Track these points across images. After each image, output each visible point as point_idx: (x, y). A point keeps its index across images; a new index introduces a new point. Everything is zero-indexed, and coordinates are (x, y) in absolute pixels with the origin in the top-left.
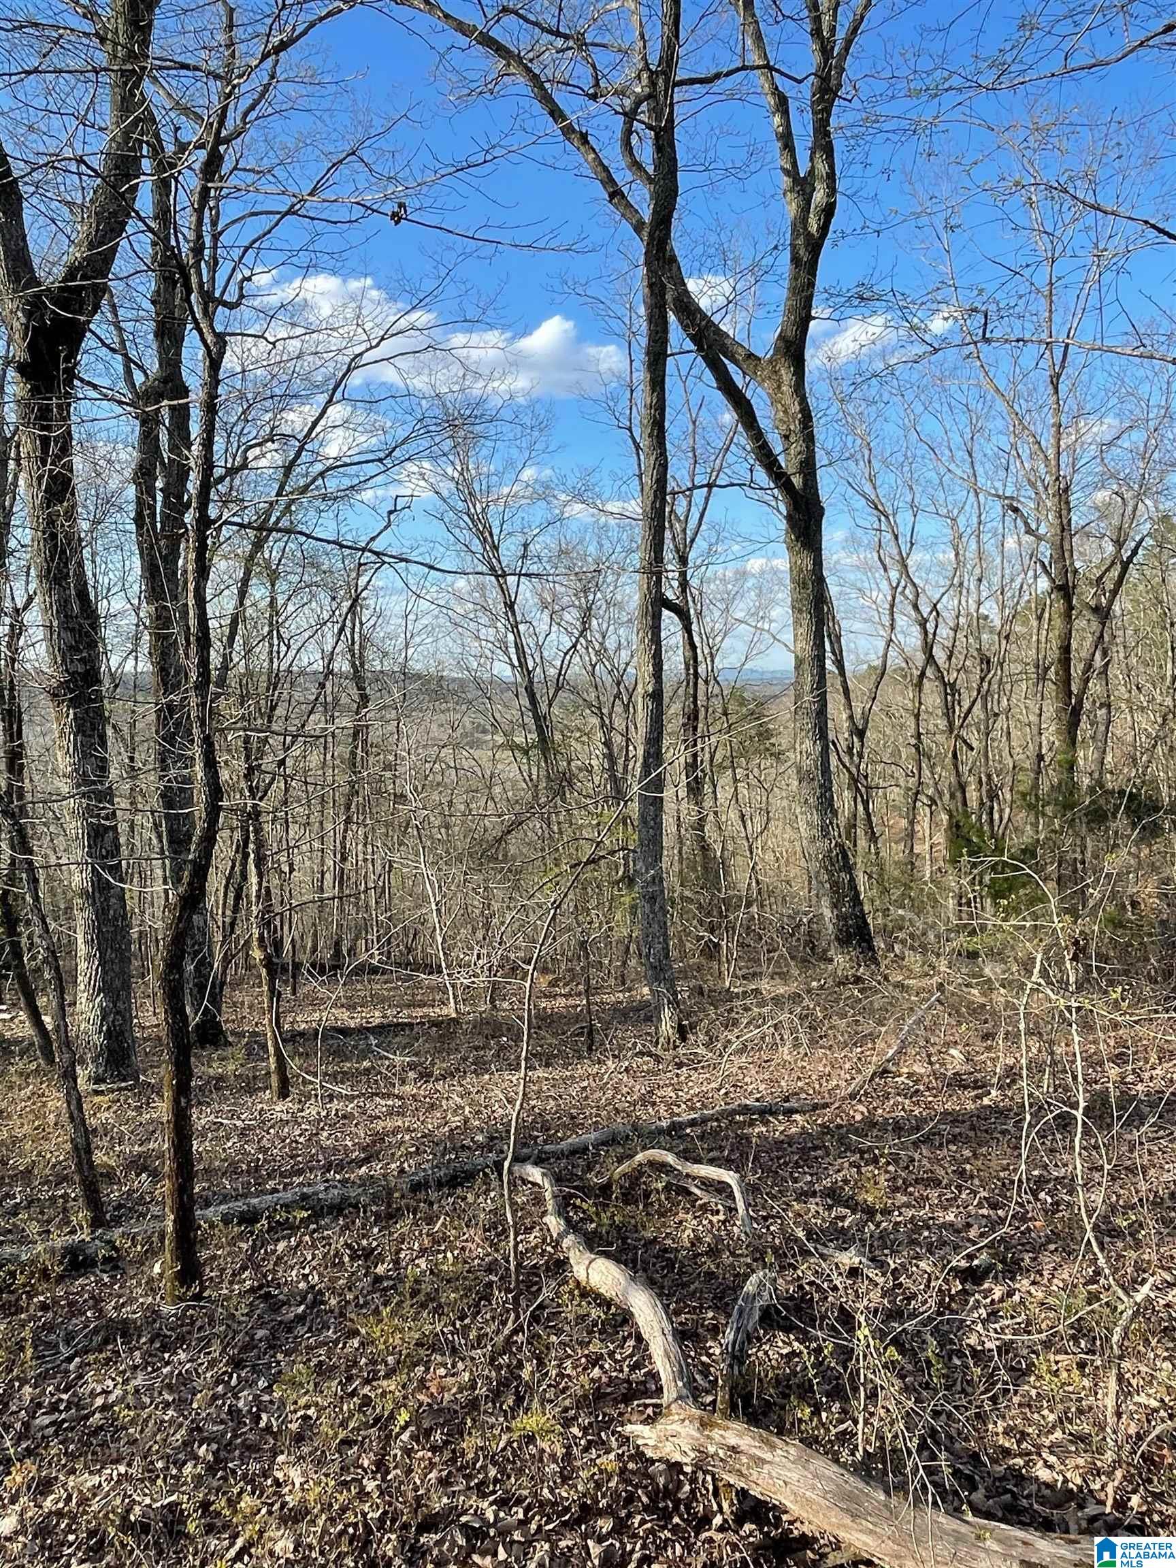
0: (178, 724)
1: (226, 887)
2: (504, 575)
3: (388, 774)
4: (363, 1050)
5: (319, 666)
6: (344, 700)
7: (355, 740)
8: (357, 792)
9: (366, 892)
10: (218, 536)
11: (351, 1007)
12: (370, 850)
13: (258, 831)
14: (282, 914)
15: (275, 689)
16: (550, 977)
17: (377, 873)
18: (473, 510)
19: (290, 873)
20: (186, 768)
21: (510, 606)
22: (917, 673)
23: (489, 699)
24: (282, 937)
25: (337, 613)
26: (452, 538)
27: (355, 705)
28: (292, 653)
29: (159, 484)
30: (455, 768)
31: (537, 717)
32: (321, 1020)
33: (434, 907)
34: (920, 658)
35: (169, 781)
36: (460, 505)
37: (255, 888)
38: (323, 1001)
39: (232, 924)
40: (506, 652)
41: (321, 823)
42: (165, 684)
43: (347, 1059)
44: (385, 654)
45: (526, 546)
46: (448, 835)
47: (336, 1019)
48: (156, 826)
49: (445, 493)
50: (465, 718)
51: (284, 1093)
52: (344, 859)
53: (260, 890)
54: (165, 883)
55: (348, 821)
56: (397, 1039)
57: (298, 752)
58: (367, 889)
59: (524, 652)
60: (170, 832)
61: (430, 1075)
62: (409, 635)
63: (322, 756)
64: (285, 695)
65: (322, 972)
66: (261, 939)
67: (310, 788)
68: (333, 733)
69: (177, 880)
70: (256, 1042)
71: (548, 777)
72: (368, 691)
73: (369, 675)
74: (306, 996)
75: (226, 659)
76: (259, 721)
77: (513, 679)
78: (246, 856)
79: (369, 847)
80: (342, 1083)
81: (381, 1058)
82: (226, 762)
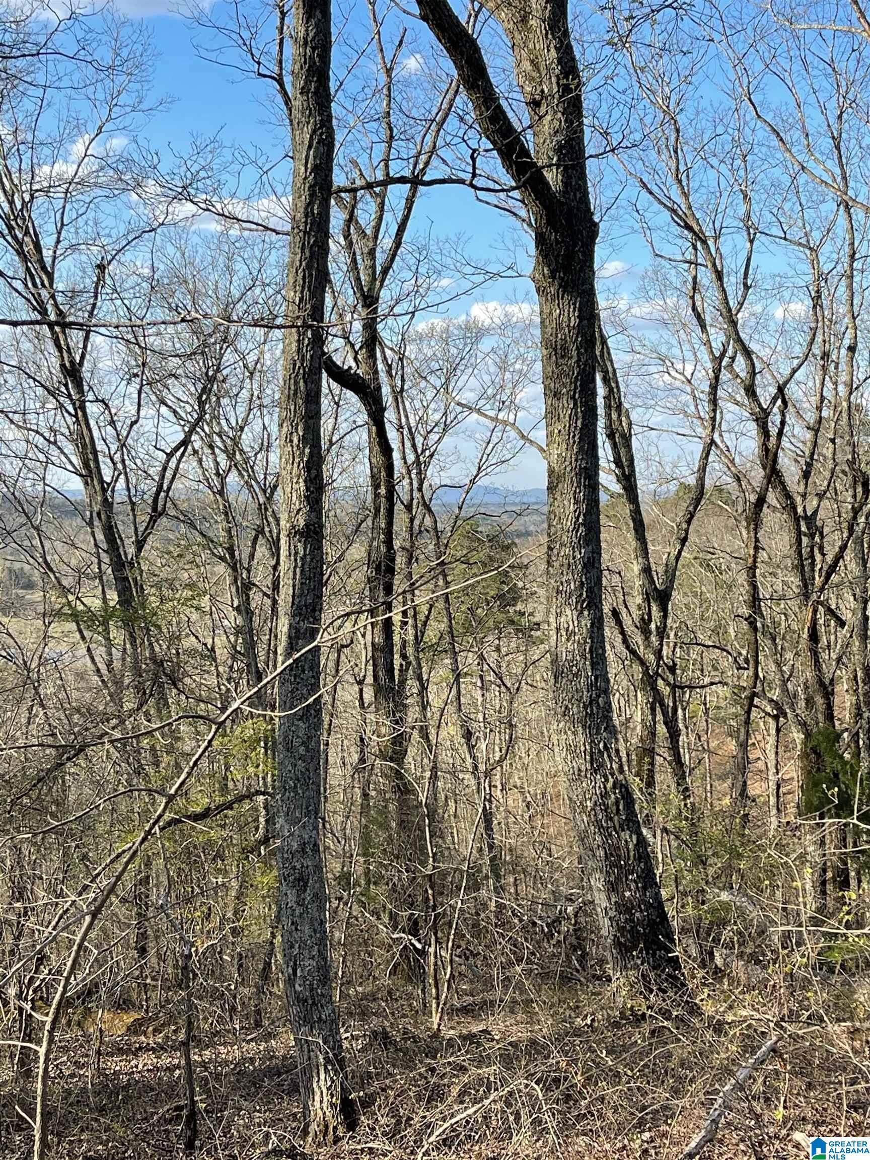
21: (73, 373)
22: (753, 498)
23: (38, 529)
34: (758, 475)
45: (101, 268)
77: (78, 497)
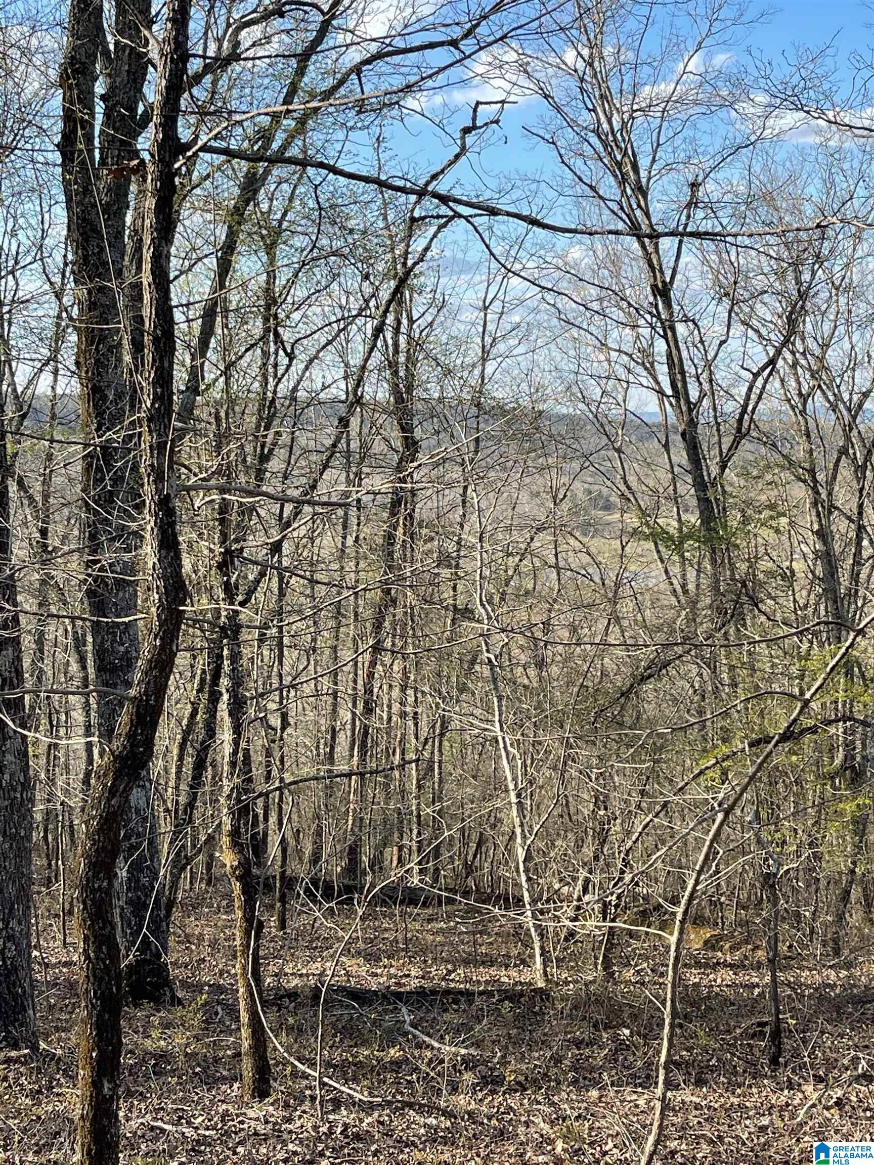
0: (118, 480)
1: (182, 747)
2: (655, 236)
3: (446, 573)
4: (389, 1031)
5: (339, 390)
6: (378, 447)
7: (393, 514)
8: (394, 601)
9: (402, 767)
10: (190, 172)
11: (372, 958)
12: (411, 699)
13: (235, 657)
14: (267, 795)
15: (267, 428)
16: (707, 933)
17: (423, 734)
18: (605, 126)
19: (283, 729)
20: (128, 550)
21: (663, 291)
23: (619, 451)
24: (266, 835)
25: (372, 303)
26: (570, 175)
27: (396, 458)
28: (298, 366)
29: (100, 88)
30: (557, 566)
31: (700, 485)
32: (323, 974)
33: (514, 799)
35: (102, 569)
36: (586, 118)
37: (228, 749)
38: (328, 943)
39: (191, 805)
40: (652, 372)
41: (334, 649)
42: (100, 414)
43: (365, 1043)
44: (448, 372)
45: (694, 186)
46: (541, 678)
47: (348, 974)
48: (79, 643)
49: (559, 96)
50: (577, 484)
51: (261, 1091)
52: (369, 710)
53: (235, 753)
54: (88, 733)
55: (377, 649)
56: (447, 1017)
57: (303, 531)
58: (404, 763)
59: (683, 372)
60: (101, 654)
61: (498, 1081)
62: (488, 340)
63: (339, 540)
64: (285, 438)
65: (328, 893)
66: (235, 834)
67: (321, 590)
68: (359, 501)
69: (108, 734)
70: (219, 1003)
71: (715, 588)
72: (418, 433)
73: (419, 406)
74: (300, 934)
75: (195, 374)
76: (243, 479)
77: (660, 419)
78: (215, 698)
79: (410, 692)
80: (355, 1079)
81: (419, 1046)
82: (190, 544)
